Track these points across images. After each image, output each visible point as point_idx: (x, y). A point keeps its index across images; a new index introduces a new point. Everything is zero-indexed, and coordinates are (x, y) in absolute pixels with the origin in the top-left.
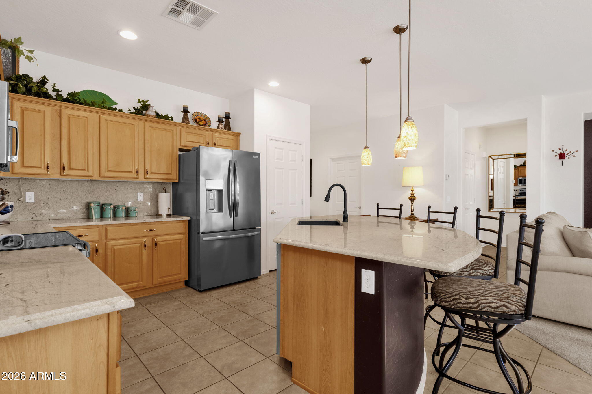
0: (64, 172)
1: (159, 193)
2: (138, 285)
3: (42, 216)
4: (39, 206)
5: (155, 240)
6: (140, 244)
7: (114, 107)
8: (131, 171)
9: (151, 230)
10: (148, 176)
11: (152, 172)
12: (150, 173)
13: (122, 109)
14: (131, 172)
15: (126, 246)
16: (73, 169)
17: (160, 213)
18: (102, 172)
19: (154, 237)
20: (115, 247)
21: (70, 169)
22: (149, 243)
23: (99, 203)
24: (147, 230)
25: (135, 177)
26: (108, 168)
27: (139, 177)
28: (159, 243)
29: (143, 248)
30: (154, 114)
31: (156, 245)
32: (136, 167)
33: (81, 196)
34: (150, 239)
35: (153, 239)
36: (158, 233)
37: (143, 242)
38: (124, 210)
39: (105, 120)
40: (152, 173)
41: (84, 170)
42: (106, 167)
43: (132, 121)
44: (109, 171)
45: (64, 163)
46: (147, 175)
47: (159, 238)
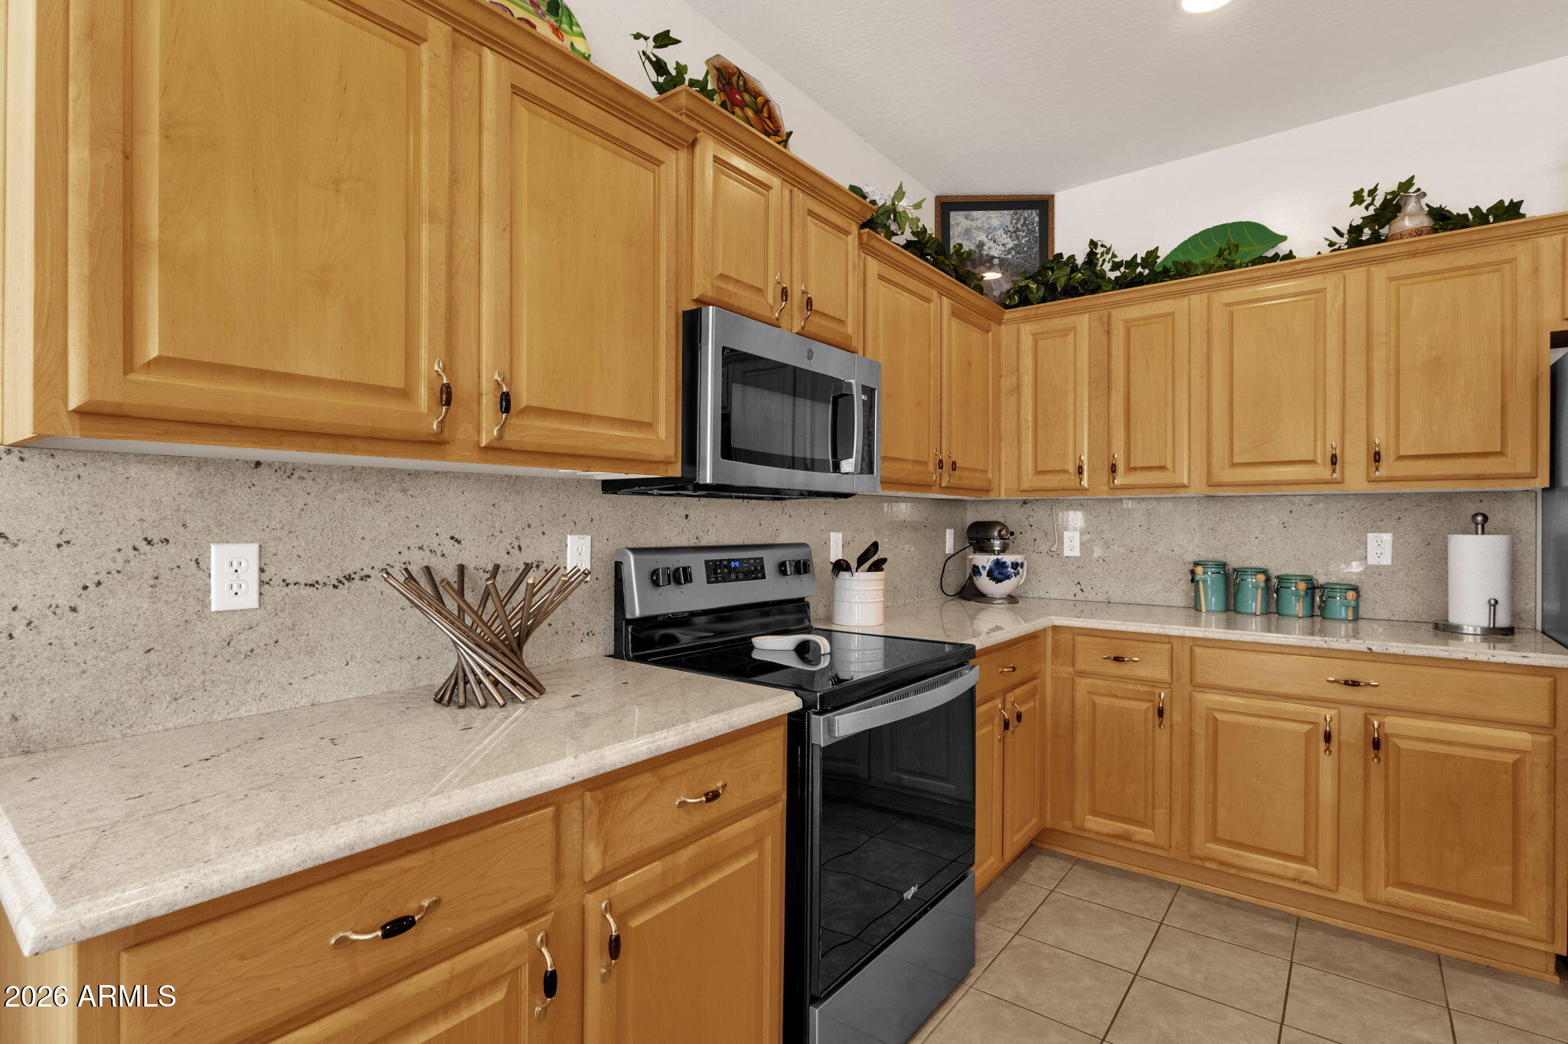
0: (1114, 478)
1: (1450, 536)
2: (1301, 872)
3: (1093, 592)
4: (1088, 566)
5: (1376, 724)
6: (1309, 727)
7: (1283, 249)
8: (1310, 458)
9: (1355, 684)
10: (1383, 471)
11: (1403, 453)
12: (1392, 458)
13: (1291, 251)
14: (1313, 462)
15: (1255, 720)
16: (1135, 469)
17: (1454, 619)
18: (1215, 470)
19: (1374, 711)
20: (1220, 716)
21: (1130, 469)
22: (1350, 730)
23: (1224, 565)
24: (1337, 678)
25: (1329, 477)
26: (1231, 455)
27: (1346, 478)
28: (1396, 740)
29: (1322, 745)
30: (1425, 222)
31: (1376, 744)
32: (1333, 439)
33: (1180, 543)
34: (1355, 715)
35: (1367, 722)
36: (1390, 700)
37: (1322, 722)
38: (1302, 593)
39: (1224, 304)
40: (1401, 458)
41: (1163, 468)
42: (1227, 454)
43: (1319, 278)
44: (1234, 465)
45: (1116, 456)
46: (1377, 469)
47: (1394, 724)
